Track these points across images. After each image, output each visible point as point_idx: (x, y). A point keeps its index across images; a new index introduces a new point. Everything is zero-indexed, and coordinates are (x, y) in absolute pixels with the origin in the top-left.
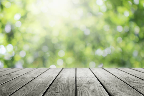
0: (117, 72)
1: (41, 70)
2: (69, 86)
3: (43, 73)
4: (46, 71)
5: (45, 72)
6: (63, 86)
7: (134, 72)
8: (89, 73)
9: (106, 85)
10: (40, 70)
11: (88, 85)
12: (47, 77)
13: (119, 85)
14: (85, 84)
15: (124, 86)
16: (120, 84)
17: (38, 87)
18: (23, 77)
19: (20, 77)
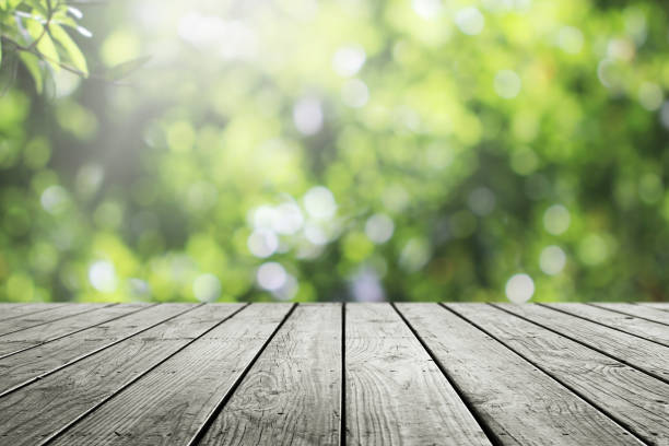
0: (493, 319)
1: (216, 308)
2: (319, 367)
3: (226, 319)
4: (236, 313)
5: (231, 317)
6: (295, 369)
7: (555, 318)
8: (391, 322)
9: (453, 366)
10: (211, 311)
11: (386, 366)
12: (237, 337)
13: (500, 364)
14: (377, 363)
15: (518, 370)
16: (503, 362)
17: (206, 372)
18: (153, 336)
19: (140, 337)
